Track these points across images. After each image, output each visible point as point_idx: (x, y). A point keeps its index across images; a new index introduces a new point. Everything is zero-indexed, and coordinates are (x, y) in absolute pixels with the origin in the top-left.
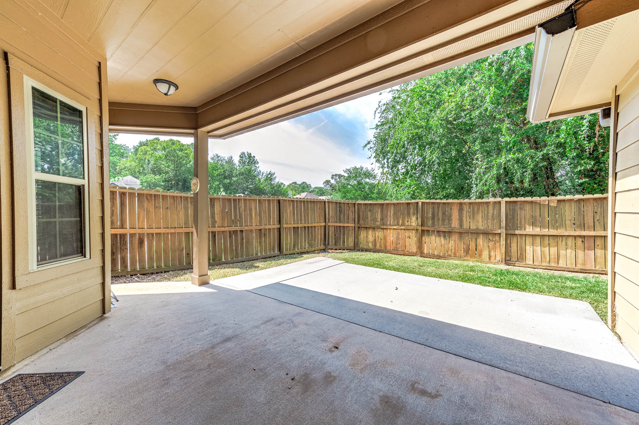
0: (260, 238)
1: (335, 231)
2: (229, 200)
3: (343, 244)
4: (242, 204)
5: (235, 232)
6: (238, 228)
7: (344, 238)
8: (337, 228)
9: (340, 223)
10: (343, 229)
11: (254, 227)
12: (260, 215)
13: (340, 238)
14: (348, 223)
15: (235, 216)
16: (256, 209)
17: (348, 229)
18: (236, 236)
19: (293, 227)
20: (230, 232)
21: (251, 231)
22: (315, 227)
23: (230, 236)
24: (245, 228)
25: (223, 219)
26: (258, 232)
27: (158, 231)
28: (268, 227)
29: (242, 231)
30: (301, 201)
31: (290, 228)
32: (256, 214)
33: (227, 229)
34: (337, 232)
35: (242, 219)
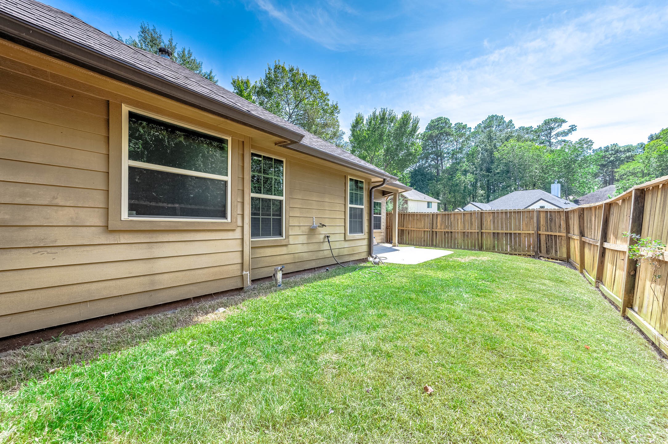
0: (464, 237)
1: (546, 239)
2: (445, 214)
3: (555, 254)
4: (452, 216)
5: (448, 232)
6: (449, 231)
7: (556, 248)
8: (548, 236)
9: (551, 232)
10: (554, 238)
11: (459, 230)
12: (464, 223)
13: (552, 247)
14: (560, 232)
15: (448, 223)
16: (461, 219)
17: (560, 239)
18: (448, 234)
19: (493, 233)
20: (444, 232)
21: (458, 232)
22: (519, 234)
23: (444, 235)
24: (453, 231)
25: (441, 225)
26: (463, 233)
27: (414, 229)
28: (470, 231)
29: (451, 232)
30: (502, 213)
31: (489, 233)
32: (461, 223)
33: (442, 230)
34: (548, 240)
35: (452, 225)
